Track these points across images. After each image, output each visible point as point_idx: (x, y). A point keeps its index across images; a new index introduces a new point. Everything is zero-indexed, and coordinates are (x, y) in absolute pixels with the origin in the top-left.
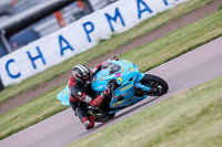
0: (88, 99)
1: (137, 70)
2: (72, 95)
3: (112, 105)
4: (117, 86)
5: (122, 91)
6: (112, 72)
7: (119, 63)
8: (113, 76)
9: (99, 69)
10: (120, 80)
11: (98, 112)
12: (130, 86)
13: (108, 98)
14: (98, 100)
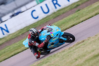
0: (37, 44)
1: (60, 31)
2: (30, 42)
3: (49, 47)
4: (51, 38)
5: (53, 40)
6: (48, 32)
7: (52, 27)
8: (49, 33)
9: (42, 30)
10: (52, 35)
11: (42, 50)
12: (57, 38)
13: (46, 44)
14: (42, 45)
